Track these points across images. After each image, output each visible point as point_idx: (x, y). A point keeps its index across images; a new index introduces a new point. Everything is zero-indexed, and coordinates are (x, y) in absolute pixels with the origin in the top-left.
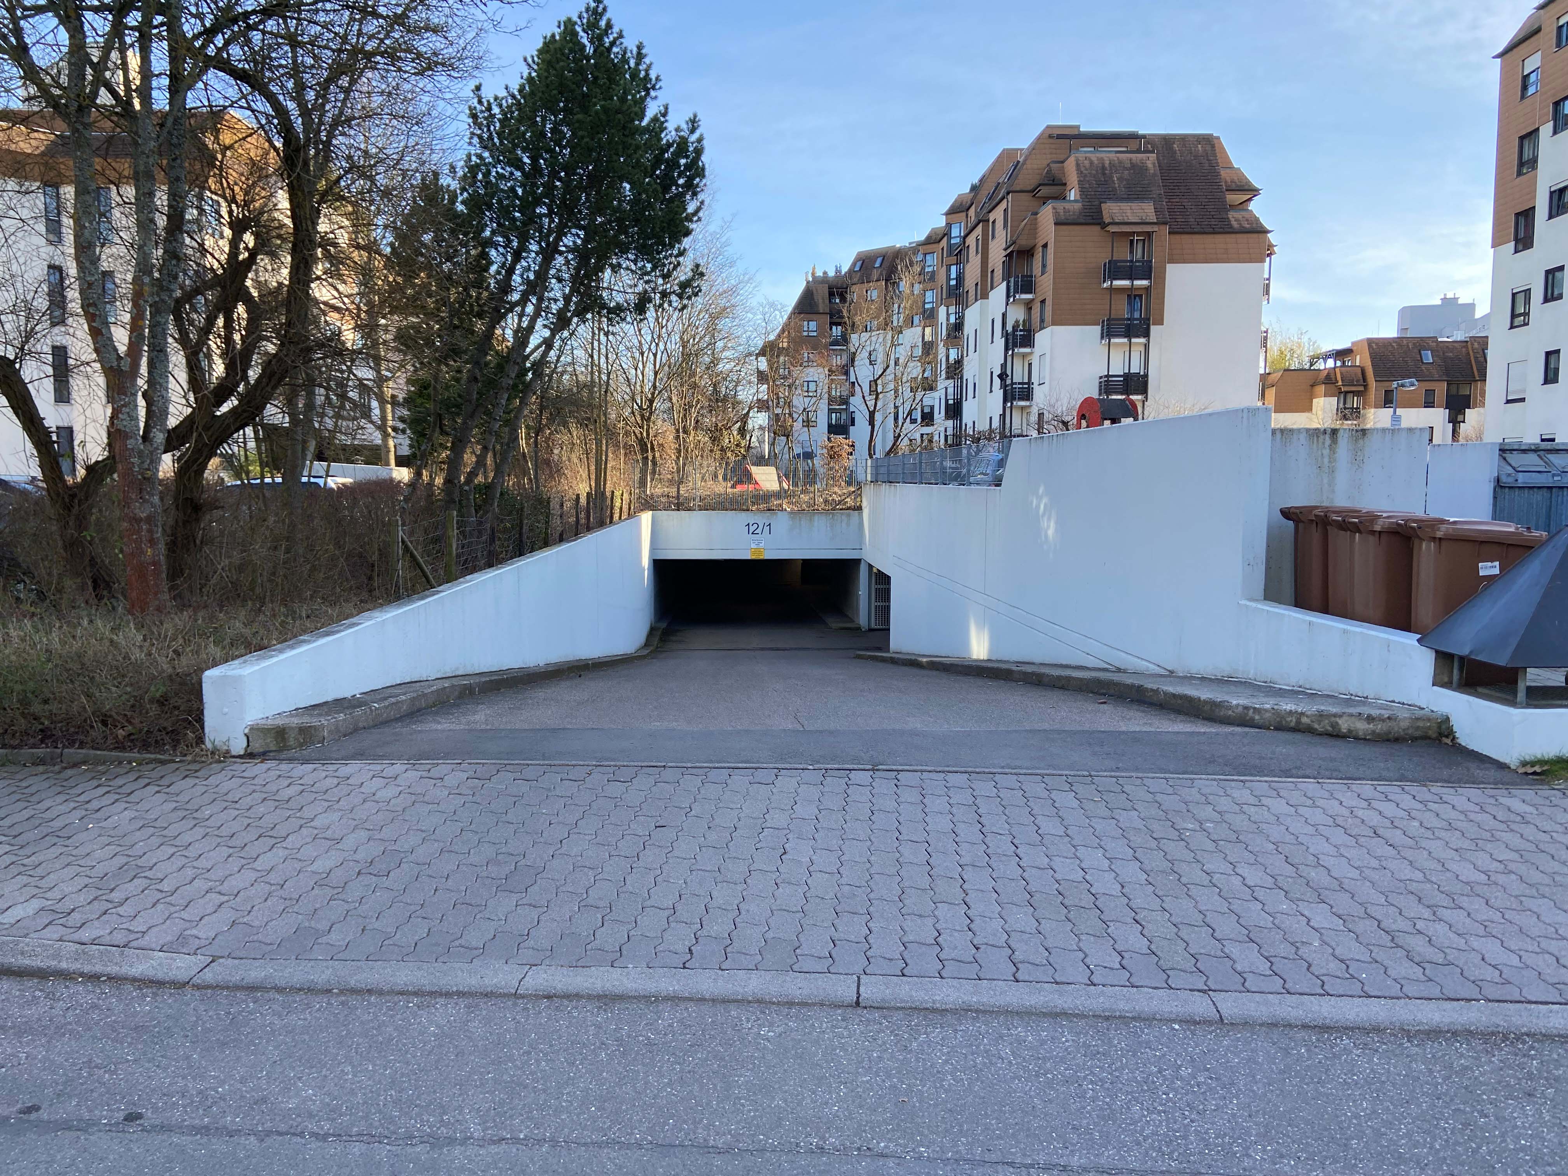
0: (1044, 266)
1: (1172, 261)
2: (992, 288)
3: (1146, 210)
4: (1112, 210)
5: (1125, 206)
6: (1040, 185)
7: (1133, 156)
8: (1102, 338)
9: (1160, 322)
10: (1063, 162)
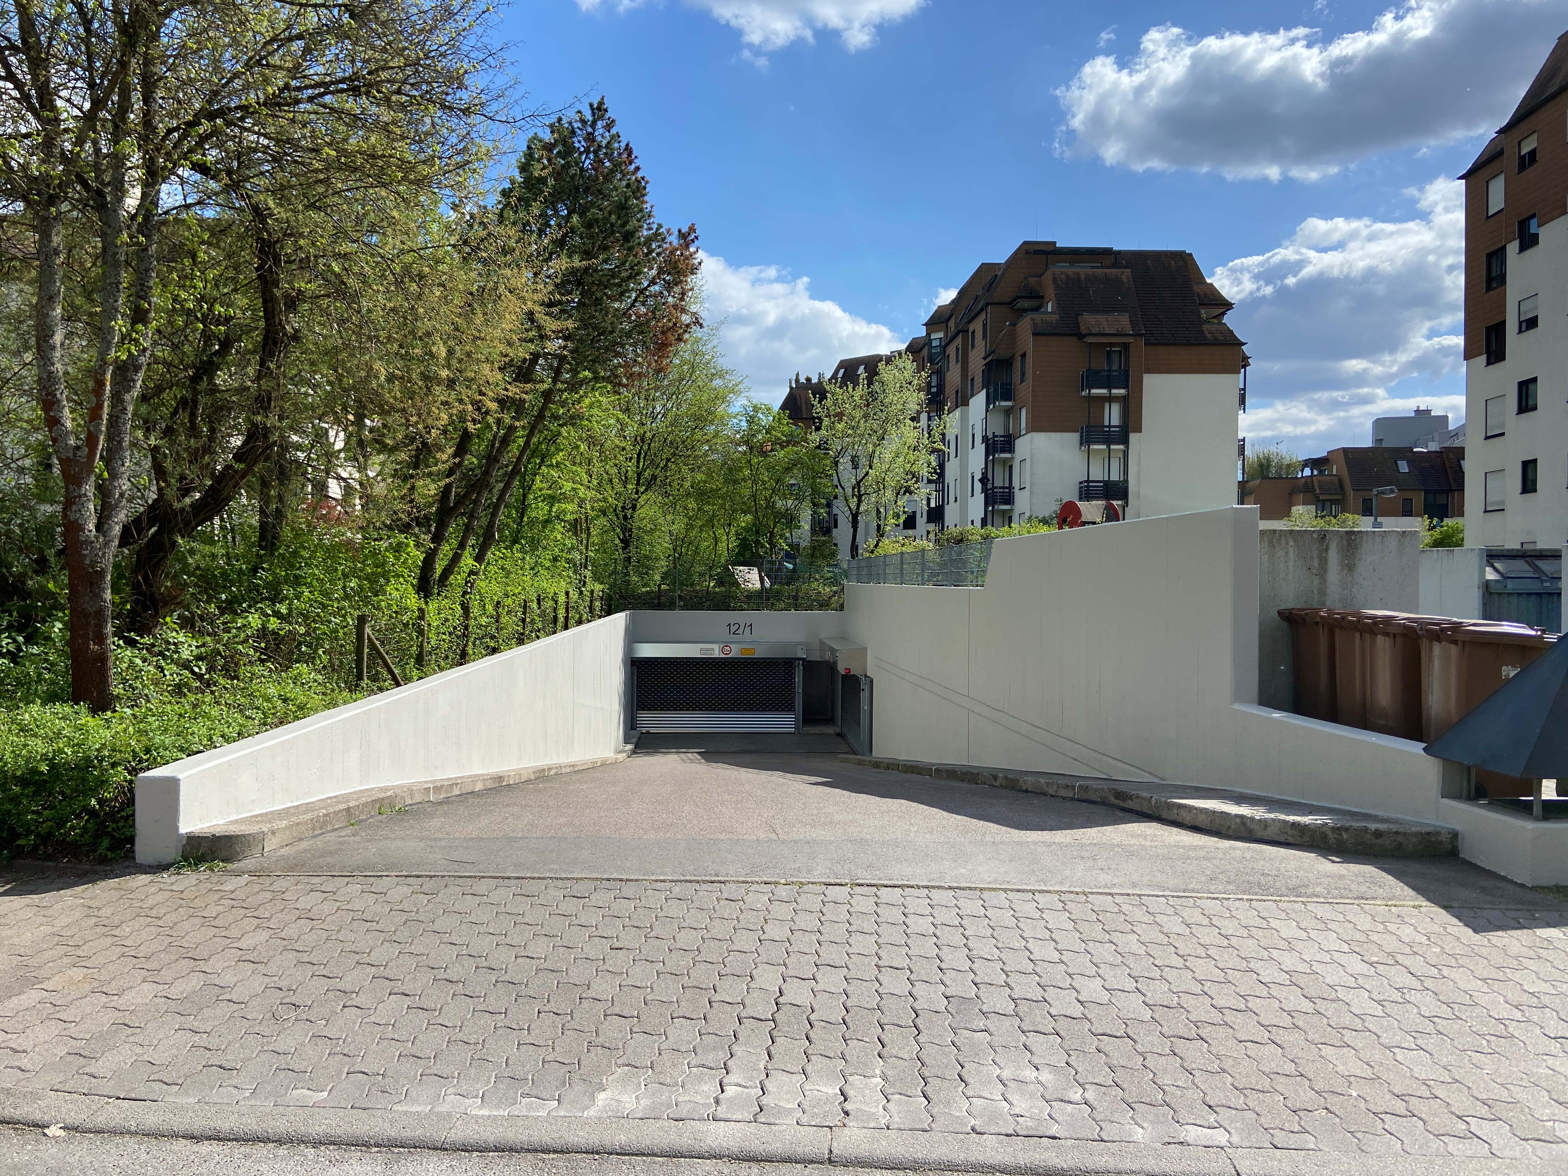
0: (1023, 374)
1: (1149, 371)
2: (972, 396)
3: (1122, 322)
4: (1090, 321)
5: (1102, 318)
6: (1018, 297)
7: (1109, 271)
8: (1081, 444)
9: (1139, 430)
10: (1040, 276)
